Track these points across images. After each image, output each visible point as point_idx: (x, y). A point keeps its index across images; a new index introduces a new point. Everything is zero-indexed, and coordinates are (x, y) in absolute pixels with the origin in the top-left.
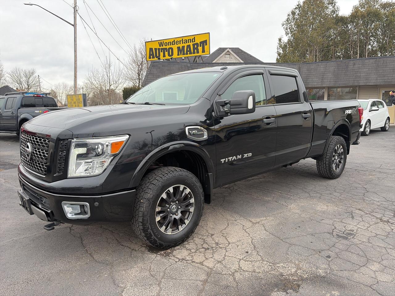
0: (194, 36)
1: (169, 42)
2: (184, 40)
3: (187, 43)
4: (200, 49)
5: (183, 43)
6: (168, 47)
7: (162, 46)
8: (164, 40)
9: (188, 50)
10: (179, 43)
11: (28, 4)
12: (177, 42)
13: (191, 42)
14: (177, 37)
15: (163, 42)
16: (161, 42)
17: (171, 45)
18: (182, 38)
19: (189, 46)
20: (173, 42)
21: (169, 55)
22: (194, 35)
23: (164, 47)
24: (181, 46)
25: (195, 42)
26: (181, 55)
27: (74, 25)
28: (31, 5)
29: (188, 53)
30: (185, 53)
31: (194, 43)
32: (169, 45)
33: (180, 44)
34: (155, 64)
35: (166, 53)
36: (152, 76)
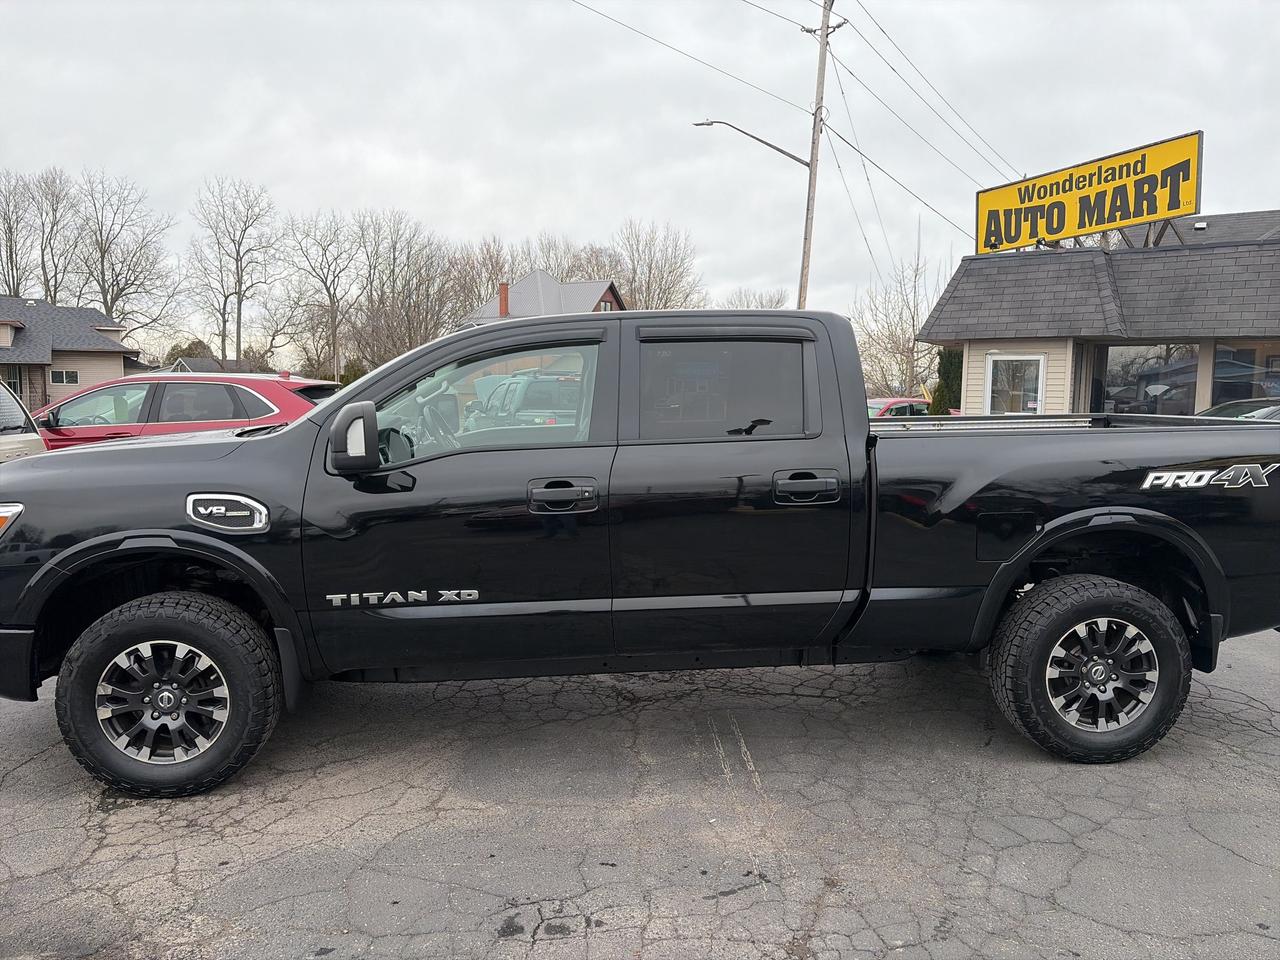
0: (1142, 152)
1: (1052, 185)
2: (1106, 171)
3: (1114, 179)
4: (1162, 195)
5: (1099, 183)
6: (1047, 201)
7: (1030, 200)
8: (1036, 177)
9: (1118, 204)
10: (1087, 182)
11: (703, 124)
12: (1081, 179)
13: (1128, 175)
14: (1080, 162)
15: (1034, 186)
16: (1027, 188)
17: (1058, 193)
18: (1099, 164)
19: (1121, 191)
20: (1068, 183)
21: (1050, 230)
22: (1142, 148)
23: (1036, 202)
24: (1091, 192)
25: (1143, 171)
26: (1090, 225)
27: (810, 165)
28: (708, 125)
29: (1118, 214)
30: (1106, 217)
31: (1141, 176)
32: (1051, 195)
33: (1090, 185)
34: (974, 265)
35: (1042, 223)
36: (958, 307)
